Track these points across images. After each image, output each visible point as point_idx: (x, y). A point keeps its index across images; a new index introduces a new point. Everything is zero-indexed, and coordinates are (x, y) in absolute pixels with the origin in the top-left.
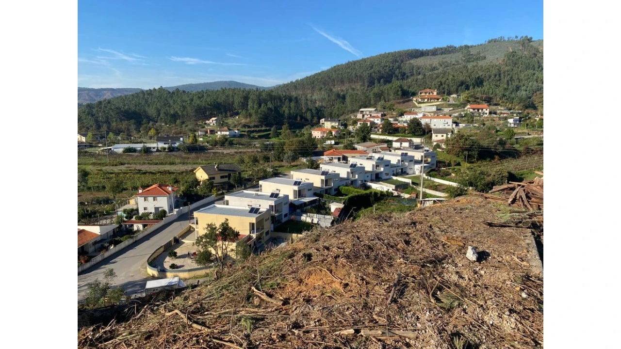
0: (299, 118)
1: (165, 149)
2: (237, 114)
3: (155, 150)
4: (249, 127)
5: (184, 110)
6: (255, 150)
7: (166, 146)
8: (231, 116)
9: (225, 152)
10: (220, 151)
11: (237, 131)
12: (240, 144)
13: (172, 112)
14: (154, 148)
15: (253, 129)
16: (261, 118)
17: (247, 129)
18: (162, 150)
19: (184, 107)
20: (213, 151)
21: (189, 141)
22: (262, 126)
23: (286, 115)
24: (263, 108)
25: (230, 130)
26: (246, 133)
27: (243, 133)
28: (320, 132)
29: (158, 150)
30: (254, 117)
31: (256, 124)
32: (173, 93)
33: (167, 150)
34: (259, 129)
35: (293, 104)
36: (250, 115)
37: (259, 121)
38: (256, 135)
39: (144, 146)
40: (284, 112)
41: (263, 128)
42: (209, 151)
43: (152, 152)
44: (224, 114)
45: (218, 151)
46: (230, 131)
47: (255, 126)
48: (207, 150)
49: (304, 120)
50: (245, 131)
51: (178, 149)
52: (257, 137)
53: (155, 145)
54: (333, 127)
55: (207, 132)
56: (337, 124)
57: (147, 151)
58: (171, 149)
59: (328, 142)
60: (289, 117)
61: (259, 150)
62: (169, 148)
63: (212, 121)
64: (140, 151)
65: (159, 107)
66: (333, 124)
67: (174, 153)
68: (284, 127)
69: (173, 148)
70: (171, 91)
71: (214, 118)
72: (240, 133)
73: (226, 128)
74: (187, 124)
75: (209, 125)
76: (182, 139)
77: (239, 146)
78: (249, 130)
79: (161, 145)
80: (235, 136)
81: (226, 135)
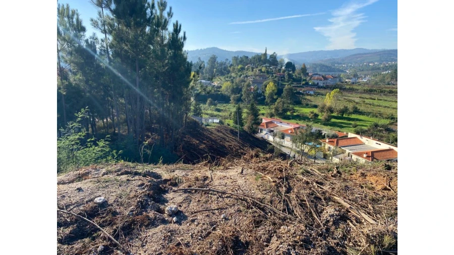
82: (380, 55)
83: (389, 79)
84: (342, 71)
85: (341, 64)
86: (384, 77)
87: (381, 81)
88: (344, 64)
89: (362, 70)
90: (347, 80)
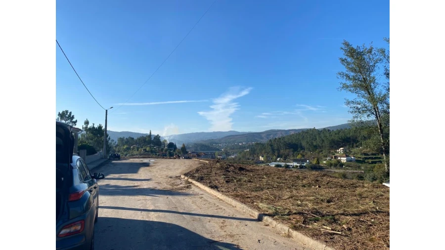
1: (297, 166)
2: (361, 145)
3: (291, 167)
4: (368, 155)
5: (322, 143)
6: (360, 172)
7: (298, 165)
8: (357, 147)
9: (336, 171)
10: (333, 170)
12: (349, 166)
13: (315, 144)
15: (370, 156)
17: (363, 156)
18: (295, 167)
19: (323, 141)
20: (328, 170)
21: (314, 162)
22: (378, 154)
25: (347, 156)
26: (361, 159)
27: (359, 159)
29: (293, 167)
30: (372, 147)
31: (374, 152)
32: (321, 131)
34: (375, 156)
37: (377, 151)
38: (370, 161)
39: (286, 165)
42: (326, 170)
43: (290, 168)
44: (351, 145)
45: (331, 170)
47: (373, 154)
48: (324, 169)
50: (360, 158)
51: (305, 167)
53: (292, 164)
55: (332, 158)
57: (287, 167)
58: (301, 167)
61: (363, 172)
62: (300, 166)
63: (341, 150)
64: (283, 167)
65: (308, 141)
67: (302, 169)
69: (303, 166)
70: (320, 130)
71: (342, 148)
72: (356, 159)
73: (345, 155)
74: (324, 152)
75: (338, 153)
76: (308, 161)
77: (347, 167)
78: (365, 156)
79: (295, 164)
80: (351, 161)
81: (344, 160)
82: (247, 136)
83: (249, 155)
84: (218, 150)
85: (218, 143)
86: (245, 154)
87: (243, 157)
88: (220, 144)
89: (233, 149)
90: (218, 157)
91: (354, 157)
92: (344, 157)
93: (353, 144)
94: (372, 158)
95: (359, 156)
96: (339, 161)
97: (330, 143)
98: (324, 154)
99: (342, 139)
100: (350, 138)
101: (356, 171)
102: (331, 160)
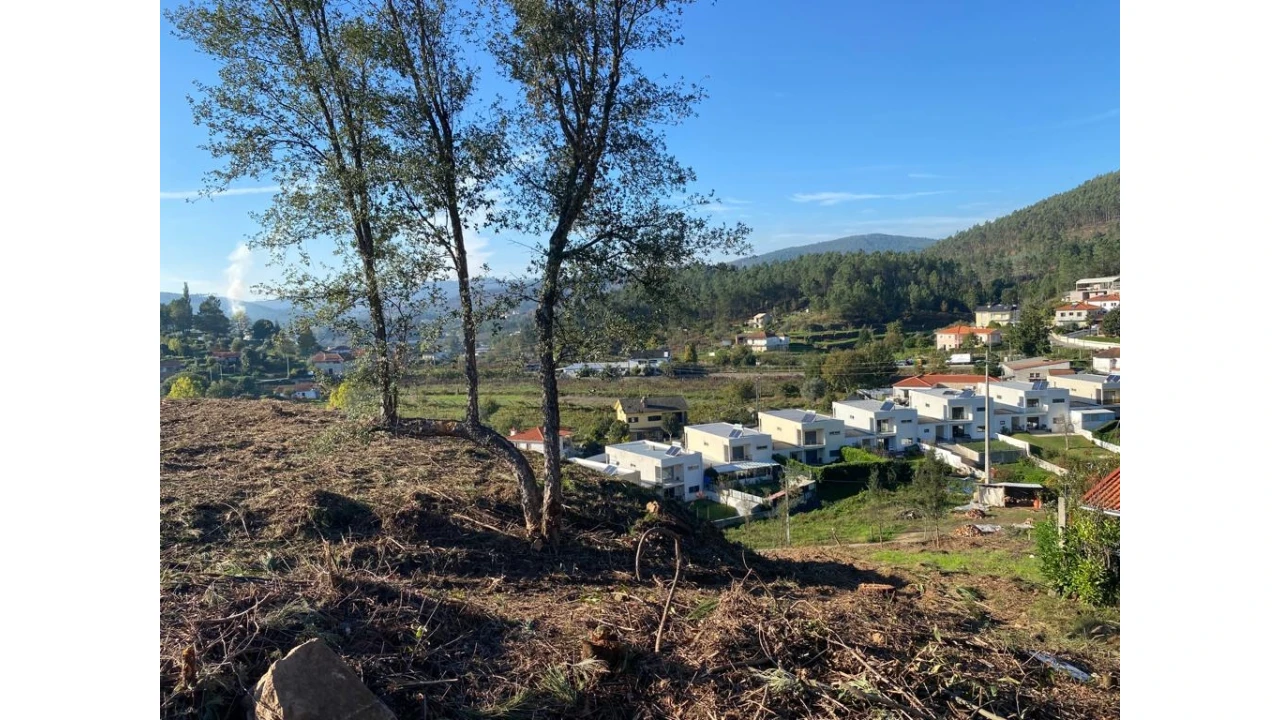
0: (944, 306)
1: (638, 371)
2: (806, 304)
3: (624, 373)
4: (820, 328)
5: (713, 303)
6: (795, 374)
7: (642, 366)
8: (798, 309)
9: (738, 377)
10: (730, 376)
11: (783, 338)
12: (771, 363)
14: (623, 369)
15: (826, 333)
16: (849, 309)
17: (810, 334)
18: (634, 373)
19: (715, 297)
20: (717, 375)
21: (684, 357)
22: (847, 327)
23: (912, 301)
24: (858, 289)
25: (769, 335)
26: (804, 342)
27: (800, 341)
28: (953, 336)
29: (627, 373)
30: (832, 308)
31: (836, 321)
33: (642, 373)
34: (837, 332)
35: (933, 278)
36: (828, 307)
37: (844, 317)
38: (825, 344)
39: (609, 367)
40: (907, 294)
41: (850, 330)
42: (711, 375)
43: (618, 376)
44: (784, 306)
45: (726, 375)
46: (770, 339)
47: (834, 327)
48: (707, 373)
49: (959, 310)
50: (802, 338)
51: (659, 371)
52: (825, 347)
53: (624, 365)
54: (994, 325)
55: (733, 341)
56: (1007, 317)
57: (612, 375)
58: (649, 372)
59: (956, 358)
60: (921, 304)
62: (646, 369)
63: (758, 320)
64: (601, 374)
66: (997, 317)
67: (652, 379)
68: (891, 326)
69: (653, 369)
71: (760, 315)
72: (792, 341)
73: (763, 333)
74: (716, 325)
75: (752, 327)
76: (666, 354)
77: (767, 366)
78: (815, 334)
79: (633, 364)
80: (777, 347)
81: (759, 345)
91: (786, 336)
92: (761, 338)
93: (789, 303)
94: (831, 337)
95: (800, 332)
96: (746, 351)
97: (733, 301)
98: (716, 332)
99: (761, 289)
100: (781, 287)
101: (786, 374)
102: (729, 347)
